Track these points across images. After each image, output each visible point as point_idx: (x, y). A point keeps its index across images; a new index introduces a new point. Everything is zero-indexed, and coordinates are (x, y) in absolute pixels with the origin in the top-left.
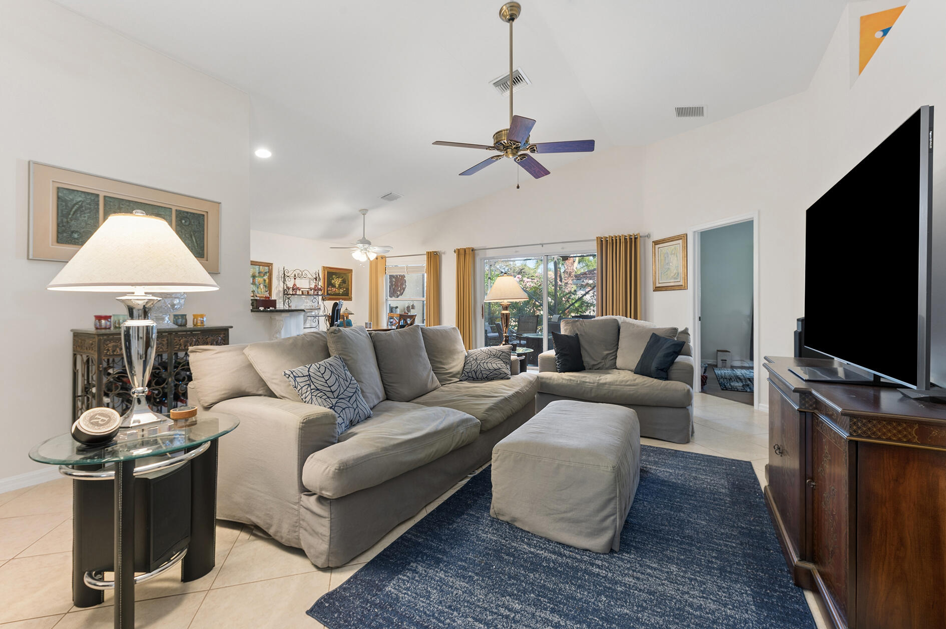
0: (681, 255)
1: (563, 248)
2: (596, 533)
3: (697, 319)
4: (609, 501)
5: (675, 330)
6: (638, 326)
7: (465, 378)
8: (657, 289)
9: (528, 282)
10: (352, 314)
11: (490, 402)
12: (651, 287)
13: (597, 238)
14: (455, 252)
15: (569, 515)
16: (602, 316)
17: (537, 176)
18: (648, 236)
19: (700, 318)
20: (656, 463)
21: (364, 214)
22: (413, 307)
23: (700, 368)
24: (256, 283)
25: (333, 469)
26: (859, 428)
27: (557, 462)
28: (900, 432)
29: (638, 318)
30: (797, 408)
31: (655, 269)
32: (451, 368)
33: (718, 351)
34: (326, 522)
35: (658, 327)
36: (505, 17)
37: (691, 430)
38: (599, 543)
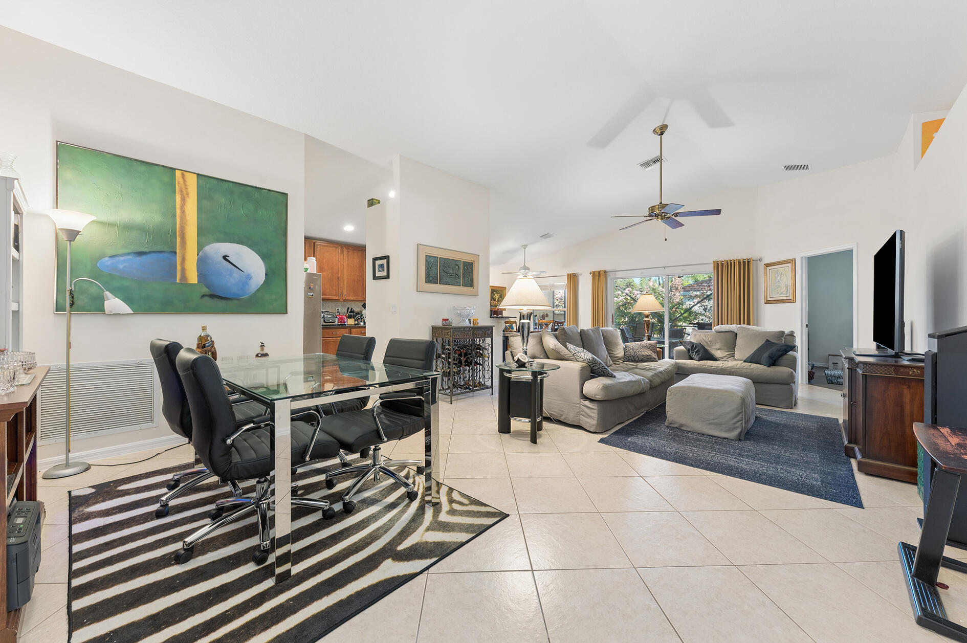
0: (790, 274)
1: (683, 270)
2: (730, 430)
3: (804, 326)
4: (739, 413)
5: (783, 332)
6: (752, 330)
7: (626, 360)
8: (768, 302)
9: (638, 294)
11: (650, 374)
12: (763, 301)
13: (714, 262)
14: (590, 273)
15: (715, 421)
16: (718, 325)
17: (674, 227)
18: (760, 260)
19: (807, 325)
20: (766, 415)
21: (525, 249)
22: (547, 315)
23: (807, 365)
25: (601, 386)
26: (867, 369)
27: (708, 395)
28: (886, 370)
29: (751, 323)
30: (847, 367)
31: (767, 285)
32: (617, 354)
33: (829, 355)
34: (596, 411)
35: (768, 331)
36: (657, 133)
37: (794, 399)
38: (733, 434)
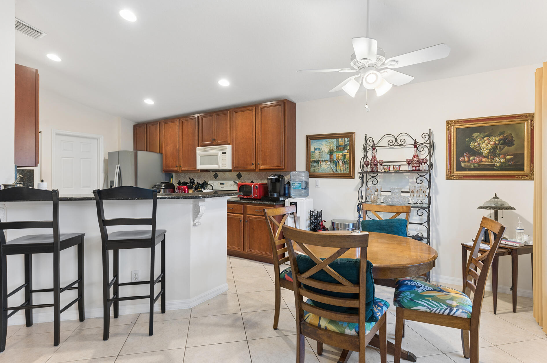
10: (506, 208)
24: (335, 159)
